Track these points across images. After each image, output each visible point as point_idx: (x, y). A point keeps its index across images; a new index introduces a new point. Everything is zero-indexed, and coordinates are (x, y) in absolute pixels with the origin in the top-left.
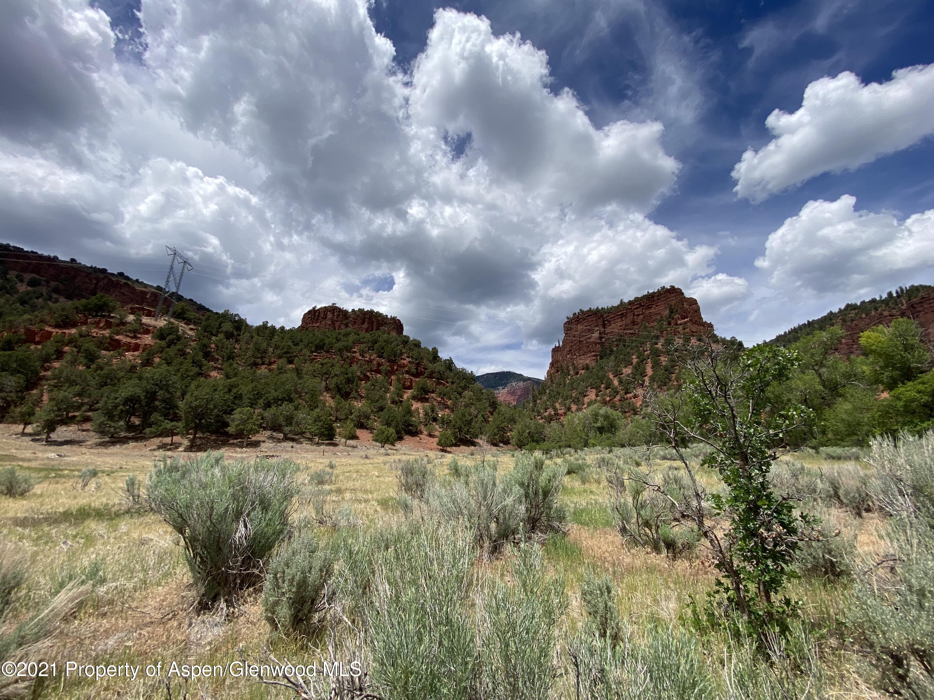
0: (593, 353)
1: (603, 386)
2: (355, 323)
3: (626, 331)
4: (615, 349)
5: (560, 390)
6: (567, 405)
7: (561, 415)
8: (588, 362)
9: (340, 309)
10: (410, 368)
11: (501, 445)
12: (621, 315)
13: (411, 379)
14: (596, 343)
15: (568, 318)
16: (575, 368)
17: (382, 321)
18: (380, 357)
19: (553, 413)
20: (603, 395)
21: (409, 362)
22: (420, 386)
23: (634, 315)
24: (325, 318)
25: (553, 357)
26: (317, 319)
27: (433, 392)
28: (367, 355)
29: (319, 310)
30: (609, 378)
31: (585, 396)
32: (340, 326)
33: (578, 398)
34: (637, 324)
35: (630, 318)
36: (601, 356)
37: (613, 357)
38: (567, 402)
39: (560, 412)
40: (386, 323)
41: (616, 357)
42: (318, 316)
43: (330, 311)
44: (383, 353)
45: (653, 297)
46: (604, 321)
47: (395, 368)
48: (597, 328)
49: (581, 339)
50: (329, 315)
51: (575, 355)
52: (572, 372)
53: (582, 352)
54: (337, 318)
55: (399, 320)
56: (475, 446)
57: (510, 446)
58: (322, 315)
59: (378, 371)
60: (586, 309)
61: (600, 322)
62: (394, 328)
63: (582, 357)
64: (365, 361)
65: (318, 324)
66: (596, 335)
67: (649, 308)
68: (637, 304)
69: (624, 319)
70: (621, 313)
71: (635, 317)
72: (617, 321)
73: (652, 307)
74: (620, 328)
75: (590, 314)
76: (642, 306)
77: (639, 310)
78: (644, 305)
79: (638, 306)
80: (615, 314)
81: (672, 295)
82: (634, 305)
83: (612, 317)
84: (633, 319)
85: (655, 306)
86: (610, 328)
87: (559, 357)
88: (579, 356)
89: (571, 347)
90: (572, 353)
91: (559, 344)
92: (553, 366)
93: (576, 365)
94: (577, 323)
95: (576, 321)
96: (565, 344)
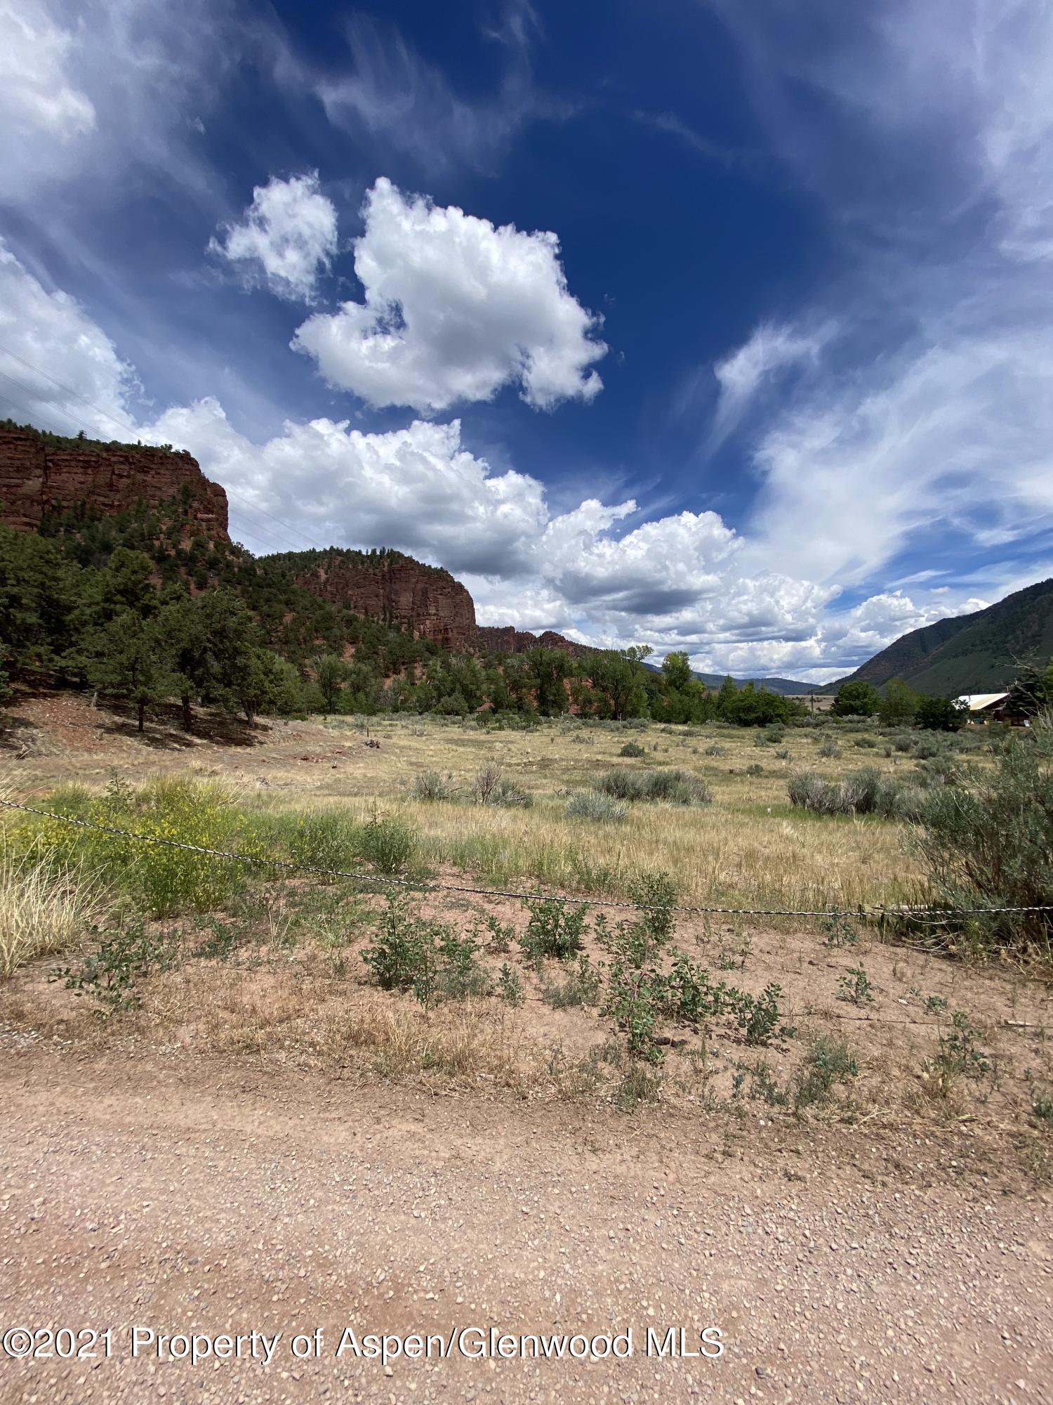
12: (85, 462)
14: (33, 501)
23: (113, 473)
34: (118, 491)
35: (103, 477)
36: (44, 529)
45: (153, 456)
46: (47, 461)
48: (37, 471)
61: (40, 460)
66: (35, 483)
67: (144, 470)
68: (121, 456)
69: (90, 471)
70: (86, 459)
71: (114, 477)
72: (75, 470)
73: (148, 472)
74: (79, 485)
75: (23, 436)
76: (131, 464)
77: (123, 467)
78: (133, 463)
79: (122, 459)
80: (71, 455)
81: (186, 467)
82: (114, 456)
83: (66, 460)
84: (111, 479)
85: (153, 472)
86: (58, 477)
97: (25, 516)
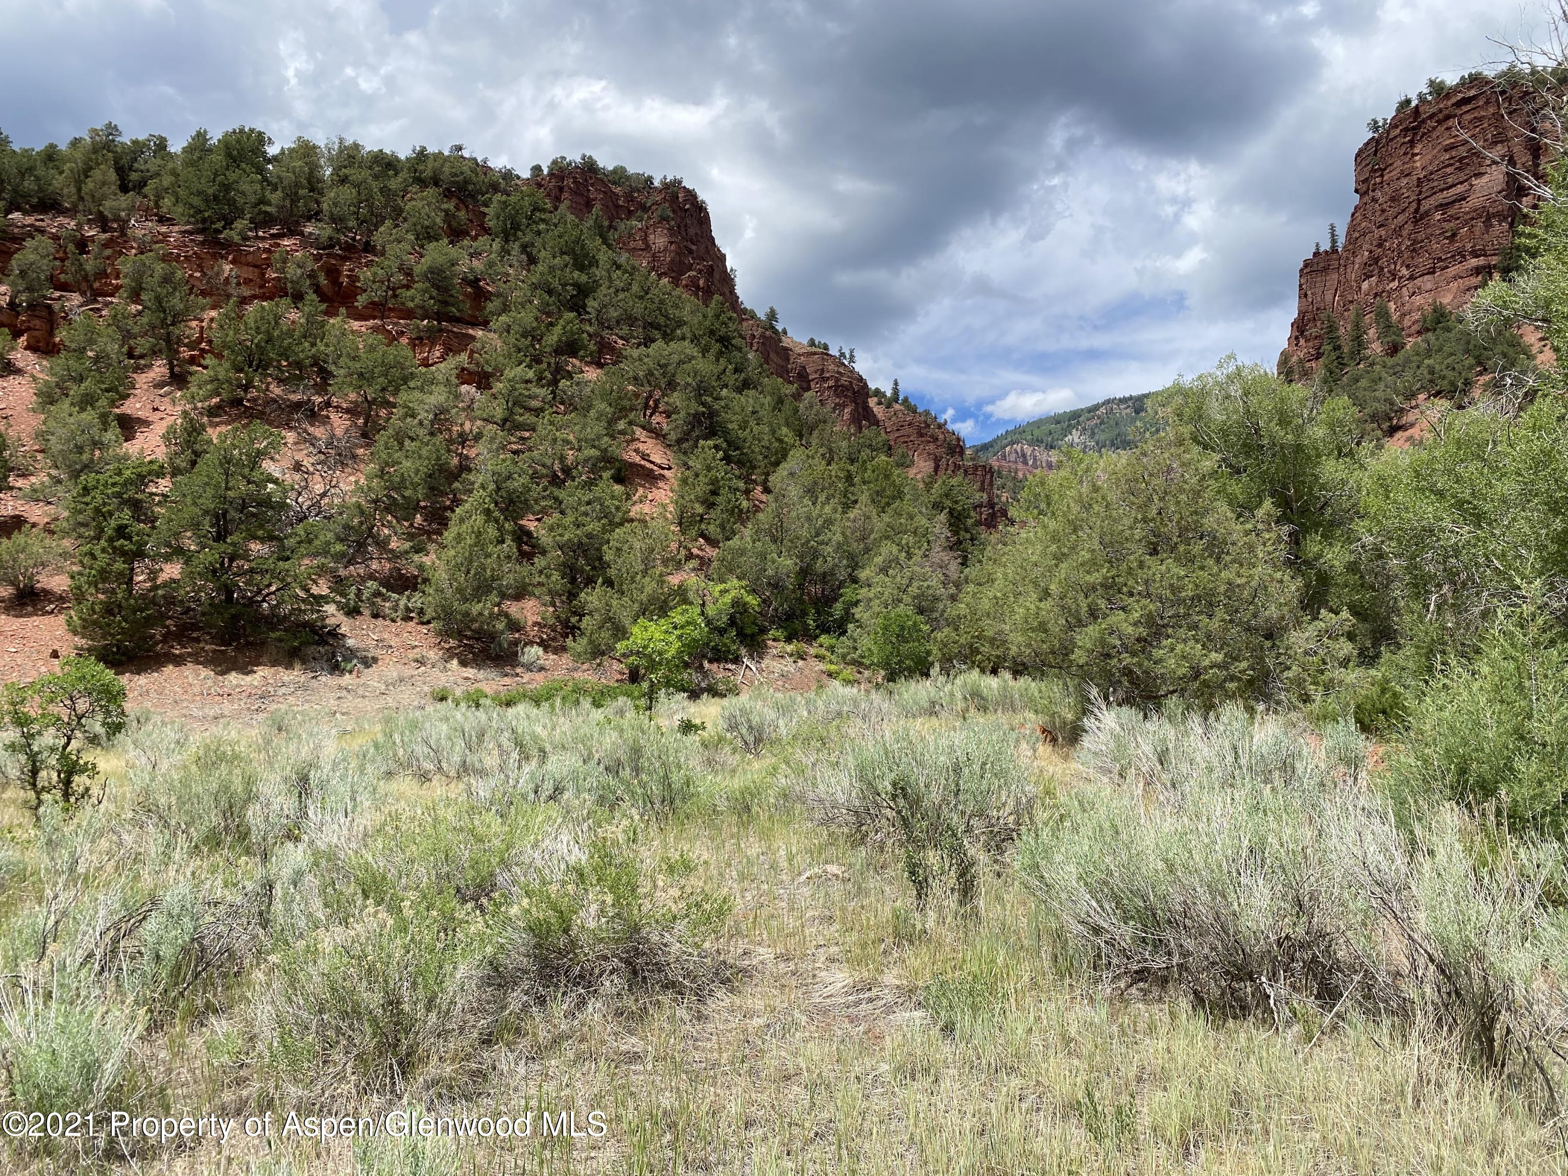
0: (1474, 262)
8: (1445, 300)
14: (1489, 217)
16: (1386, 325)
17: (631, 198)
25: (1303, 295)
31: (1395, 429)
48: (1498, 151)
49: (1426, 206)
51: (1394, 275)
52: (1374, 348)
53: (1423, 261)
55: (692, 194)
60: (1456, 77)
62: (673, 226)
63: (1427, 282)
66: (1492, 181)
87: (1329, 297)
88: (1412, 278)
89: (1380, 245)
90: (1382, 269)
91: (1334, 242)
92: (1302, 333)
93: (1395, 318)
94: (1411, 142)
95: (1406, 130)
96: (1357, 235)
97: (1476, 255)
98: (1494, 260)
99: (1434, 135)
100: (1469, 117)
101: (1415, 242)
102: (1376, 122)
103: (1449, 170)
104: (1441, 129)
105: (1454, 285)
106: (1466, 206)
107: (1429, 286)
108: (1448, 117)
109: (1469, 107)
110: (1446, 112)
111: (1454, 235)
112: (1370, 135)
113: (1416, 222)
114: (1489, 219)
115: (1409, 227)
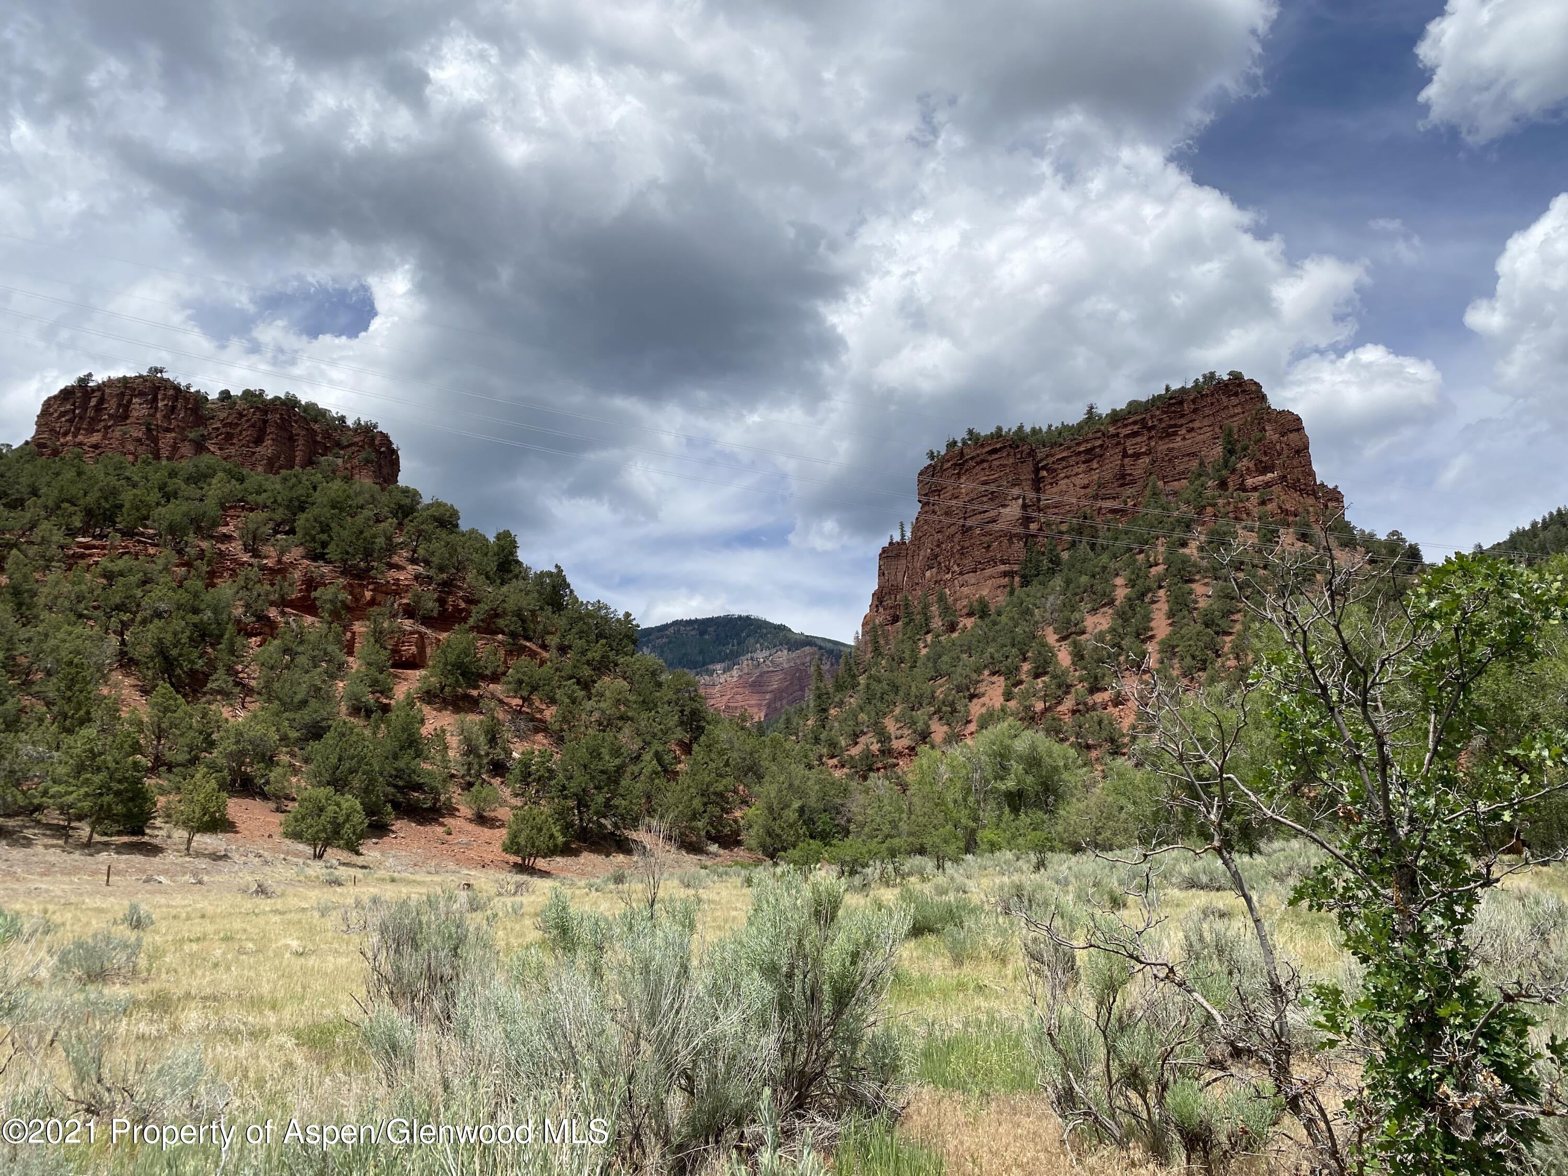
0: (1003, 568)
1: (1026, 667)
2: (229, 437)
3: (1100, 503)
4: (1065, 555)
5: (900, 678)
6: (920, 726)
7: (901, 754)
8: (985, 593)
9: (177, 388)
10: (418, 598)
11: (714, 848)
12: (1088, 451)
13: (422, 636)
14: (1011, 537)
15: (931, 456)
16: (946, 610)
17: (327, 435)
18: (315, 557)
19: (875, 747)
20: (1025, 696)
21: (417, 577)
22: (452, 658)
23: (1125, 455)
24: (123, 416)
25: (881, 574)
26: (94, 420)
27: (495, 678)
28: (268, 549)
29: (100, 388)
30: (1045, 645)
31: (972, 697)
32: (175, 448)
33: (952, 705)
34: (1133, 482)
36: (1023, 577)
37: (1057, 582)
38: (921, 715)
39: (897, 745)
40: (338, 444)
41: (1068, 582)
42: (98, 408)
43: (141, 394)
44: (324, 545)
45: (1181, 403)
46: (1037, 471)
47: (368, 595)
48: (1016, 491)
49: (969, 523)
50: (139, 409)
51: (948, 570)
52: (937, 623)
53: (968, 562)
54: (167, 417)
55: (385, 437)
56: (628, 852)
57: (740, 853)
58: (111, 406)
59: (307, 606)
60: (985, 429)
61: (1026, 471)
62: (367, 461)
63: (971, 578)
64: (263, 568)
65: (96, 438)
66: (1013, 511)
67: (1168, 434)
68: (1135, 423)
69: (1095, 465)
70: (1089, 446)
71: (1126, 460)
72: (1076, 470)
73: (1175, 434)
74: (1083, 491)
75: (998, 446)
76: (1149, 429)
77: (1139, 439)
78: (1153, 427)
79: (1136, 428)
80: (1069, 448)
81: (1234, 400)
82: (1126, 426)
83: (1063, 459)
84: (1123, 466)
85: (1183, 431)
86: (1054, 490)
87: (900, 575)
88: (961, 574)
89: (938, 546)
90: (940, 563)
91: (903, 536)
92: (881, 603)
93: (950, 600)
94: (958, 474)
95: (955, 465)
96: (920, 534)
97: (1003, 563)
98: (1016, 568)
99: (974, 471)
100: (996, 463)
101: (963, 548)
102: (932, 453)
103: (985, 499)
104: (978, 468)
105: (989, 582)
106: (996, 527)
107: (973, 581)
108: (983, 461)
109: (996, 456)
110: (982, 457)
111: (989, 546)
112: (929, 462)
113: (963, 533)
114: (1011, 538)
115: (958, 536)
